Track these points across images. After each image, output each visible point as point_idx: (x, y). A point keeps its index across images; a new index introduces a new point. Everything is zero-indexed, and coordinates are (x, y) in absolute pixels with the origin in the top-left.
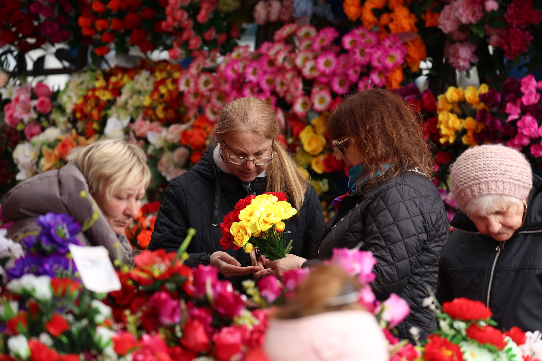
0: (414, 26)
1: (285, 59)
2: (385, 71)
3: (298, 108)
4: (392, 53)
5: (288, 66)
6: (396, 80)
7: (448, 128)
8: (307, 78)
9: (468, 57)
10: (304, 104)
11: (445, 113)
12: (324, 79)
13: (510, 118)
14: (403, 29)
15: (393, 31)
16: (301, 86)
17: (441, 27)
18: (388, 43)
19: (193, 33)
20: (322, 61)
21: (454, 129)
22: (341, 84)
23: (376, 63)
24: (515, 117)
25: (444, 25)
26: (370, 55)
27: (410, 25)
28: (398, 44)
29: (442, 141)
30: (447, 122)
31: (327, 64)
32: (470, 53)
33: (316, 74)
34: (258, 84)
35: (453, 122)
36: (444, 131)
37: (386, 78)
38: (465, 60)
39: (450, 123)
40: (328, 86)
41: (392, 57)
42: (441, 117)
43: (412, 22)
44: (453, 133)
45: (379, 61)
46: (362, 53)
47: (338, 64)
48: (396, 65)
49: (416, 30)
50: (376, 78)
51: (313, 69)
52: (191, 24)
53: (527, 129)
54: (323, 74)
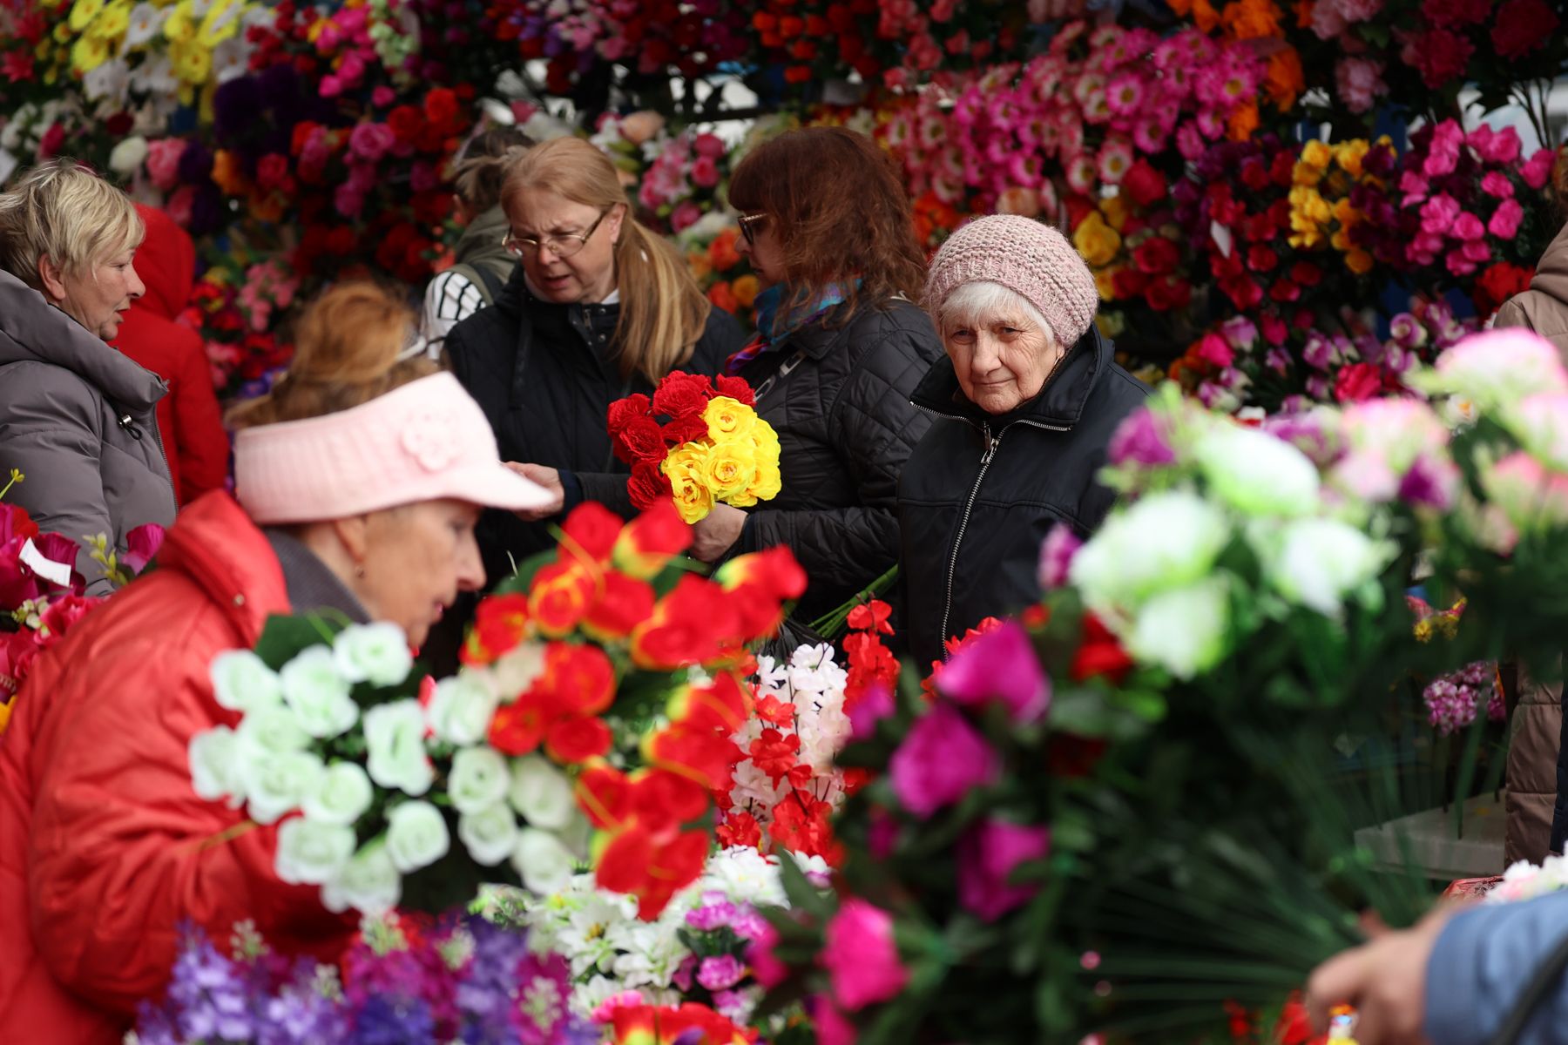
0: (1275, 26)
1: (1057, 87)
2: (1221, 109)
3: (1077, 178)
4: (1234, 76)
5: (1063, 99)
6: (1243, 127)
7: (1305, 218)
8: (1091, 122)
9: (1367, 85)
10: (1087, 171)
11: (1301, 189)
12: (1122, 125)
13: (1406, 201)
14: (1254, 30)
15: (1240, 36)
16: (1079, 136)
17: (1314, 28)
18: (1232, 58)
19: (930, 40)
20: (1117, 92)
21: (1313, 219)
22: (1152, 134)
23: (1205, 96)
24: (1419, 198)
25: (1318, 23)
26: (1194, 79)
27: (1268, 23)
28: (1250, 60)
29: (1294, 242)
30: (1302, 207)
31: (1126, 96)
32: (1370, 77)
33: (1106, 114)
34: (1014, 133)
35: (1313, 207)
36: (1296, 223)
37: (1226, 124)
38: (1360, 90)
39: (1308, 208)
40: (1128, 136)
41: (1233, 83)
42: (1294, 197)
43: (1272, 20)
44: (1312, 226)
45: (1210, 91)
46: (1180, 76)
47: (1146, 95)
48: (1242, 100)
49: (1281, 33)
50: (1207, 123)
51: (1103, 105)
52: (924, 24)
53: (1432, 222)
54: (1117, 115)
